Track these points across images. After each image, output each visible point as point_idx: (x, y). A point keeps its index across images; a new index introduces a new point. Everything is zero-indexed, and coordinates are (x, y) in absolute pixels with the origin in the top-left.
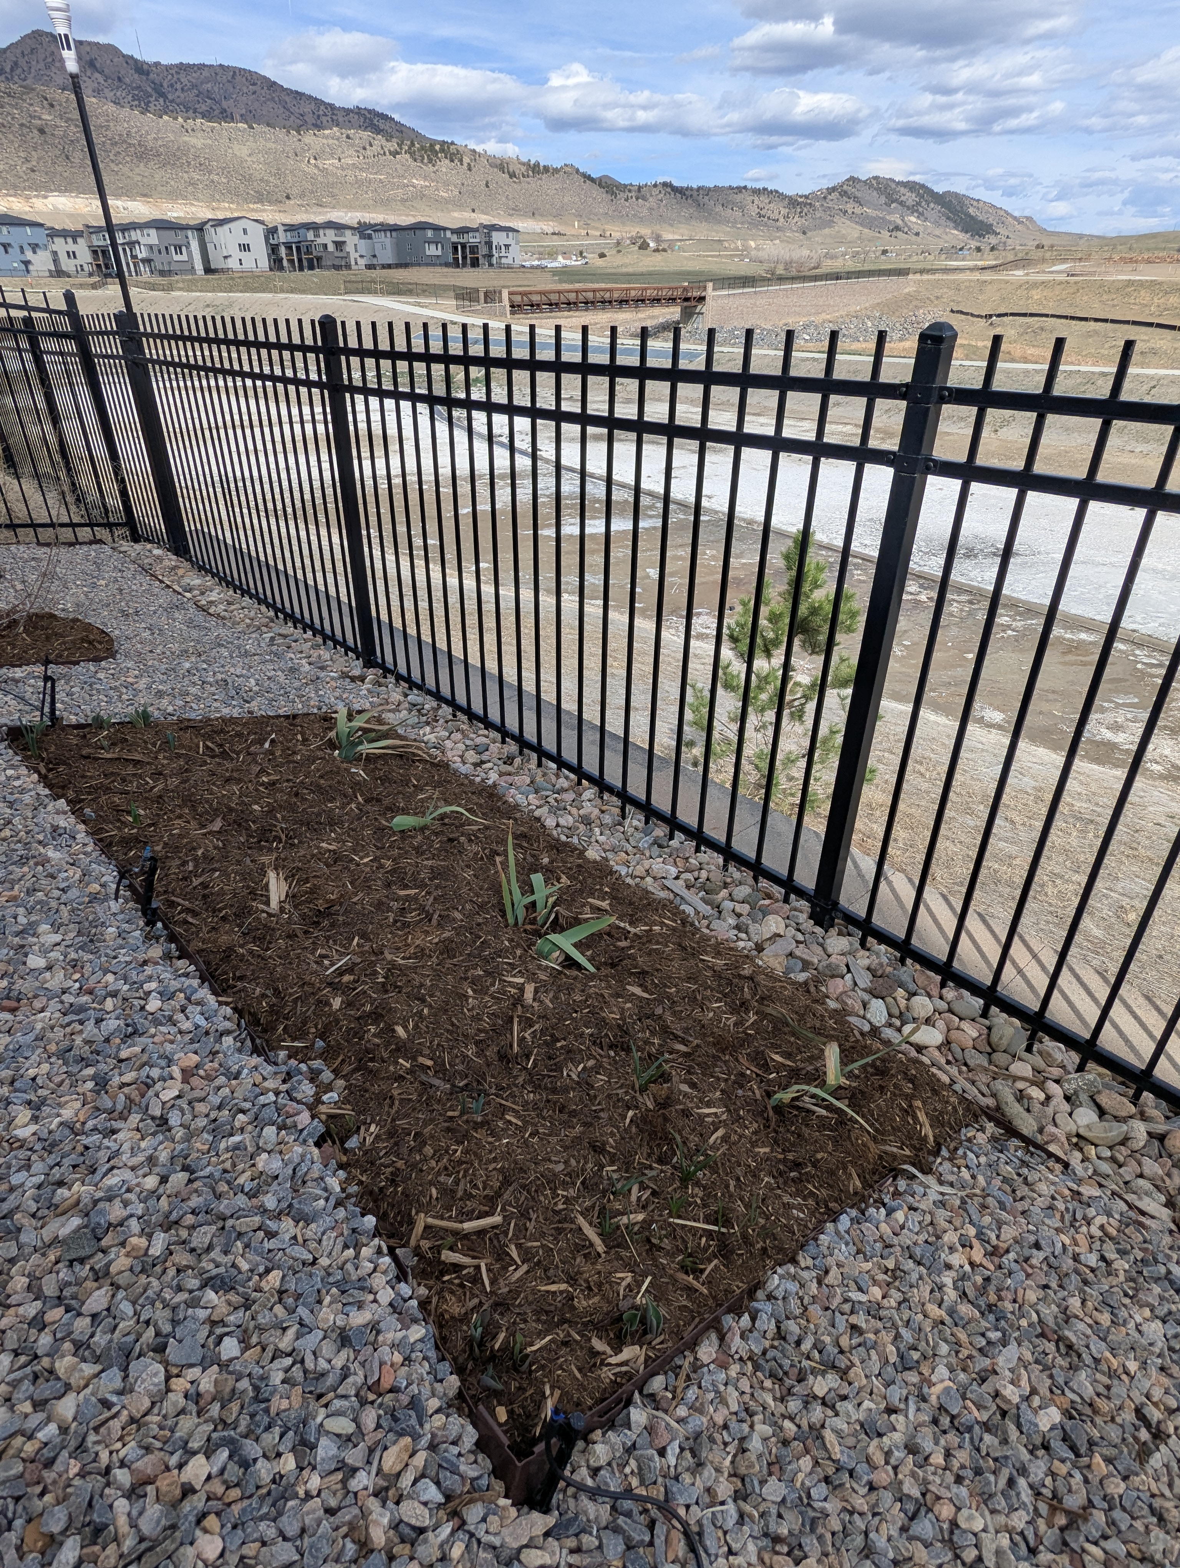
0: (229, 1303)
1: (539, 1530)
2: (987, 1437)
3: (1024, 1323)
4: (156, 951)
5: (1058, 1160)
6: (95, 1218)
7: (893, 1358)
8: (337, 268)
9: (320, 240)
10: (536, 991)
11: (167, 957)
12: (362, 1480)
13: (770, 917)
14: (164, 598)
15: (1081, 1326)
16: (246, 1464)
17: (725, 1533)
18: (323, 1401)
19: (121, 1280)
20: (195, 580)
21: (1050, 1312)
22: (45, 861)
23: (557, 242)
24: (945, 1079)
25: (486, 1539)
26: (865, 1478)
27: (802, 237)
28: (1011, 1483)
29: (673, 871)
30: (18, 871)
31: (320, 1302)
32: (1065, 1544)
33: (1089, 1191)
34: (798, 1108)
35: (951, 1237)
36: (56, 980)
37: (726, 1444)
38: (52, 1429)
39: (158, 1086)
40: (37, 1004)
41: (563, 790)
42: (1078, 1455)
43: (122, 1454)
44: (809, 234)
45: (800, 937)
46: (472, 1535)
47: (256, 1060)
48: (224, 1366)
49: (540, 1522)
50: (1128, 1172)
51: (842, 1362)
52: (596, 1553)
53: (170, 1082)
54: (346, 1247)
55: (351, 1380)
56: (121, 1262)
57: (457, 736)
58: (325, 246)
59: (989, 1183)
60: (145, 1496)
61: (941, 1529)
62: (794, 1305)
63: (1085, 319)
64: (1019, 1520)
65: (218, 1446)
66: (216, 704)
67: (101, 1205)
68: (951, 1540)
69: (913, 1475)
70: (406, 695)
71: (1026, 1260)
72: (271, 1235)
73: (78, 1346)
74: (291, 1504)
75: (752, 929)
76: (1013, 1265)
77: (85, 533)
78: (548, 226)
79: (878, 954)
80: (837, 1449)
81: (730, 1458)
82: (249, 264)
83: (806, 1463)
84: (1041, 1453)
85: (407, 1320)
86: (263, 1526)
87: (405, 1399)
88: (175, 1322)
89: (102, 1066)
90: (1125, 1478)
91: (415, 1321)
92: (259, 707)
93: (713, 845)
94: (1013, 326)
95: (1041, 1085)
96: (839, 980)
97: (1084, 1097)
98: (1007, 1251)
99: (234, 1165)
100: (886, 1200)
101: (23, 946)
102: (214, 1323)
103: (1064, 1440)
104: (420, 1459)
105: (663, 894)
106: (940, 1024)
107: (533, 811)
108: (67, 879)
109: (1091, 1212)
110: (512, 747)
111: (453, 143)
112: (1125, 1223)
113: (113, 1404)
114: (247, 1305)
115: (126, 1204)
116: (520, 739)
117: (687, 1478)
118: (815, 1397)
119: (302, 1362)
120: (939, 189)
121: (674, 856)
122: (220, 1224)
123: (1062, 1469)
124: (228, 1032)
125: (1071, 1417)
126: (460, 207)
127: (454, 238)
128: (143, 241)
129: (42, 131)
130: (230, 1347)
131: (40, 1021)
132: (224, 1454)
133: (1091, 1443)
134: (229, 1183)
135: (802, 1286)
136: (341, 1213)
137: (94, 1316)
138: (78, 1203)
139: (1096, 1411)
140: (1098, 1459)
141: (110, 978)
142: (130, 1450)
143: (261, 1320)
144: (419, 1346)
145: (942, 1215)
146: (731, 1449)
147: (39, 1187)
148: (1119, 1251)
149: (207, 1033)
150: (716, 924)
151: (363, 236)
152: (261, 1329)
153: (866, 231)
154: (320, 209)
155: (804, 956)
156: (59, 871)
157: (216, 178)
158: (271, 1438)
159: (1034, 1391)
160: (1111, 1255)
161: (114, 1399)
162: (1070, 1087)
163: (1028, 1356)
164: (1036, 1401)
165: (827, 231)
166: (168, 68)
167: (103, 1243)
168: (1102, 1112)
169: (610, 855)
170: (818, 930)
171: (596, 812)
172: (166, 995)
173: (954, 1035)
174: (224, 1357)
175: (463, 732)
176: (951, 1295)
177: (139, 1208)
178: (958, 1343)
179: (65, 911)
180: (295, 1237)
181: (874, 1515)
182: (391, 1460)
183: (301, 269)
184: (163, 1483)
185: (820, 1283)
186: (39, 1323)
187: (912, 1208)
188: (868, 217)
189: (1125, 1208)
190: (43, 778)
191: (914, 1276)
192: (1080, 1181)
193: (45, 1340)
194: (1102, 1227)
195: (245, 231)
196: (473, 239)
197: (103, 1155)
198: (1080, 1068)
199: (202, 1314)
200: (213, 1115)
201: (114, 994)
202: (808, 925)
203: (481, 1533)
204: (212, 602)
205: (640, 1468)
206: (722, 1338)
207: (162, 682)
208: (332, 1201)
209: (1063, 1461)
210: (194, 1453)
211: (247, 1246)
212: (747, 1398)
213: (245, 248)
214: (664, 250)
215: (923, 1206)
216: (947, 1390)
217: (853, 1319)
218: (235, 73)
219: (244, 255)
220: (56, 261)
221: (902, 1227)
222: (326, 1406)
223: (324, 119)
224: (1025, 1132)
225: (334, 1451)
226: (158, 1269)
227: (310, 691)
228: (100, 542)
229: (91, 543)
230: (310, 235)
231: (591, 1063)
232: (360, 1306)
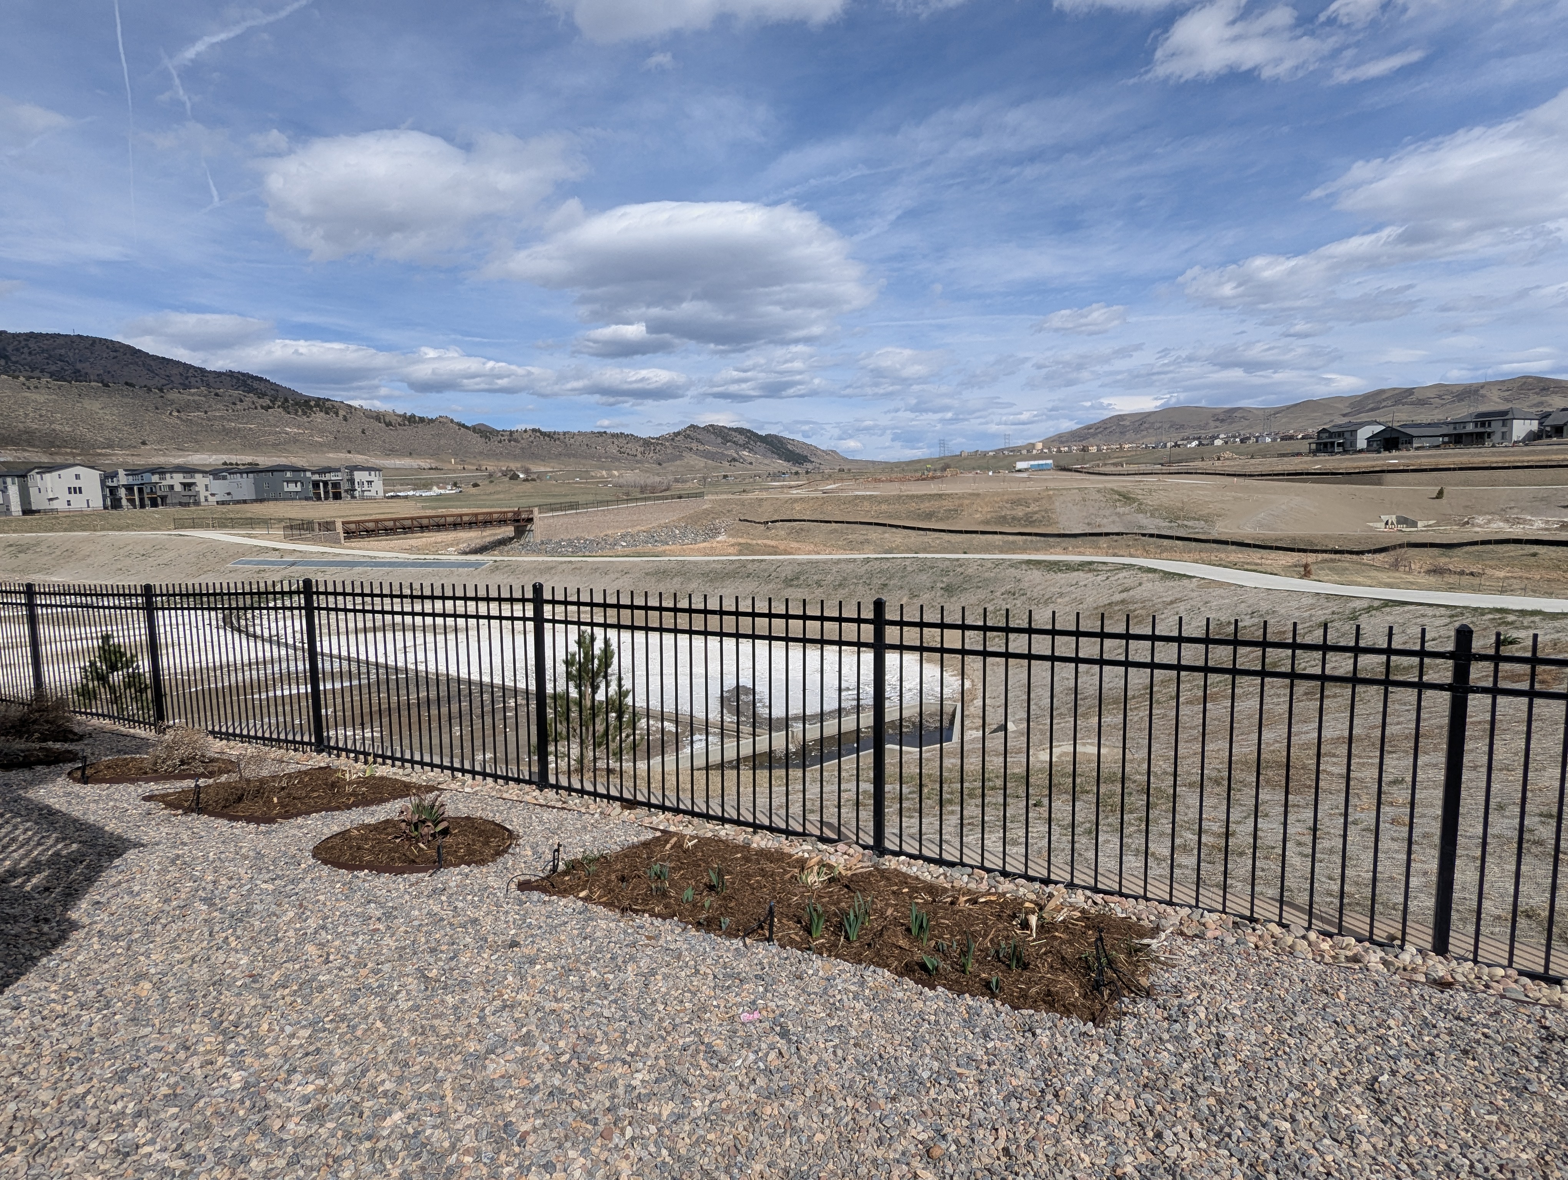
8: (184, 504)
9: (166, 483)
23: (433, 475)
27: (658, 467)
44: (664, 465)
58: (172, 487)
63: (830, 522)
78: (425, 463)
82: (78, 502)
94: (783, 529)
111: (328, 400)
120: (763, 433)
126: (337, 449)
127: (316, 477)
151: (216, 477)
153: (709, 462)
154: (181, 453)
157: (58, 427)
165: (678, 462)
166: (15, 336)
183: (142, 506)
188: (709, 452)
195: (77, 477)
196: (334, 477)
213: (78, 490)
214: (533, 480)
218: (94, 342)
219: (73, 497)
223: (193, 380)
230: (155, 478)
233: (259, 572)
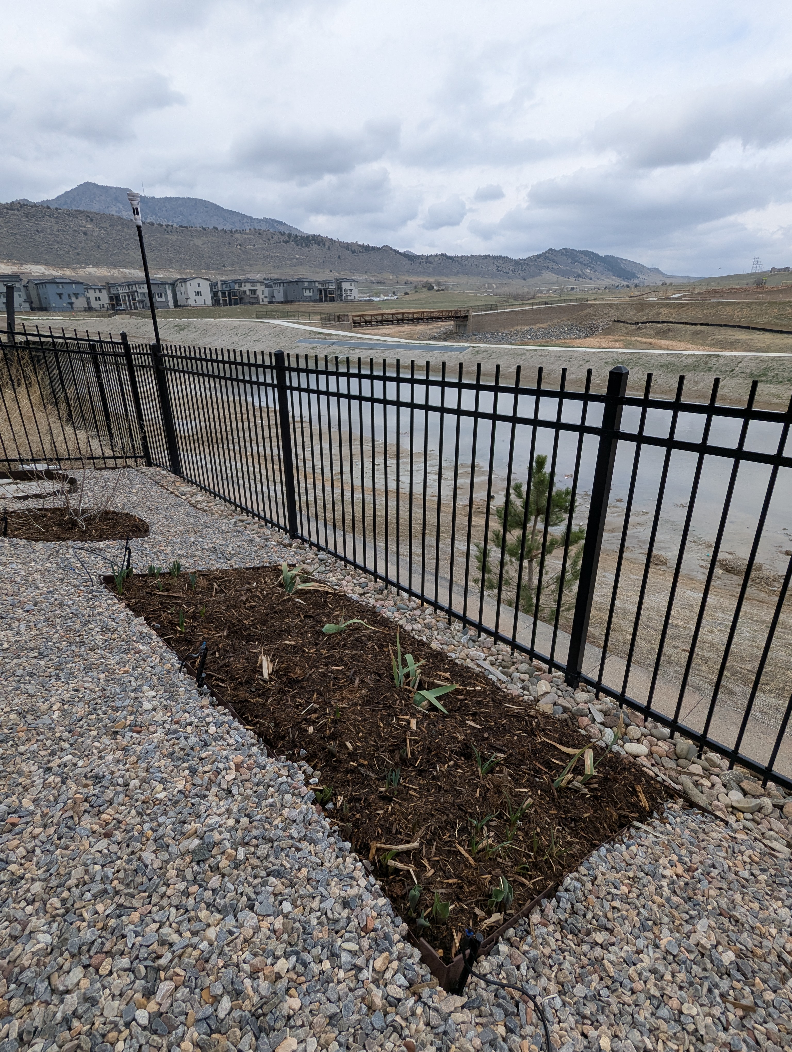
0: (283, 884)
1: (459, 1004)
2: (694, 966)
3: (709, 907)
4: (206, 701)
5: (722, 820)
6: (207, 840)
7: (638, 925)
8: (252, 304)
9: (243, 289)
10: (417, 723)
11: (212, 704)
12: (366, 974)
13: (542, 682)
14: (172, 500)
15: (742, 910)
16: (305, 964)
17: (556, 1011)
18: (339, 934)
19: (226, 871)
20: (185, 488)
21: (723, 902)
22: (139, 652)
23: (381, 286)
24: (652, 774)
25: (432, 1005)
26: (629, 987)
27: (523, 281)
28: (710, 991)
29: (483, 655)
30: (126, 657)
31: (329, 885)
32: (744, 1026)
33: (741, 836)
34: (570, 789)
35: (663, 861)
36: (159, 716)
37: (551, 966)
38: (205, 943)
39: (224, 773)
40: (151, 729)
41: (414, 609)
42: (746, 978)
43: (243, 957)
44: (527, 280)
45: (560, 693)
46: (425, 1004)
47: (272, 760)
48: (286, 916)
49: (458, 1001)
50: (763, 827)
51: (609, 925)
52: (490, 1017)
53: (229, 771)
54: (337, 857)
55: (352, 923)
56: (224, 863)
57: (349, 578)
58: (245, 292)
59: (683, 833)
60: (258, 978)
61: (674, 1014)
62: (579, 893)
64: (717, 1011)
65: (290, 955)
66: (212, 562)
67: (208, 833)
68: (679, 1021)
69: (656, 985)
70: (317, 555)
71: (708, 874)
72: (298, 850)
73: (208, 905)
74: (331, 985)
75: (531, 687)
76: (701, 877)
77: (120, 462)
78: (375, 279)
79: (606, 703)
80: (612, 970)
81: (554, 973)
82: (200, 302)
83: (595, 977)
84: (725, 977)
85: (376, 896)
86: (319, 995)
87: (381, 934)
88: (257, 893)
89: (191, 762)
90: (775, 992)
91: (380, 896)
92: (236, 563)
93: (504, 640)
94: (652, 329)
95: (708, 778)
96: (584, 718)
97: (733, 784)
98: (697, 869)
99: (271, 815)
100: (625, 840)
101: (137, 698)
102: (275, 895)
103: (738, 971)
104: (395, 964)
105: (477, 669)
106: (645, 742)
107: (397, 622)
108: (152, 662)
109: (743, 848)
110: (381, 584)
111: (319, 236)
112: (763, 854)
113: (234, 933)
114: (292, 884)
115: (220, 833)
116: (386, 580)
117: (532, 982)
118: (597, 944)
119: (326, 914)
120: (603, 255)
121: (482, 647)
122: (270, 845)
123: (738, 985)
124: (253, 745)
125: (741, 958)
126: (324, 269)
127: (320, 286)
128: (139, 291)
129: (85, 234)
130: (287, 907)
131: (155, 738)
132: (294, 959)
133: (753, 972)
134: (270, 824)
135: (583, 885)
136: (332, 839)
137: (214, 890)
138: (196, 832)
139: (755, 955)
140: (758, 980)
141: (187, 715)
142: (247, 955)
143: (301, 892)
144: (384, 908)
145: (657, 850)
146: (555, 969)
147: (173, 824)
148: (761, 870)
149: (243, 745)
150: (510, 686)
151: (267, 286)
152: (300, 897)
153: (560, 278)
154: (242, 272)
155: (564, 704)
156: (148, 657)
157: (183, 256)
158: (317, 951)
159: (719, 943)
160: (757, 872)
161: (234, 930)
162: (725, 779)
163: (713, 924)
164: (720, 948)
165: (538, 278)
167: (213, 853)
168: (745, 793)
169: (444, 647)
170: (570, 689)
171: (434, 621)
172: (219, 725)
173: (654, 748)
174: (285, 911)
175: (352, 576)
176: (666, 891)
177: (228, 836)
178: (673, 917)
179: (155, 679)
180: (310, 852)
181: (636, 1006)
182: (379, 963)
183: (230, 305)
184: (267, 971)
185: (593, 884)
186: (186, 893)
187: (639, 845)
188: (561, 270)
189: (763, 847)
190: (128, 605)
191: (645, 881)
192: (735, 831)
193: (191, 901)
194: (750, 857)
195: (199, 285)
196: (332, 287)
197: (202, 808)
198: (731, 768)
199: (270, 889)
200: (255, 788)
201: (190, 724)
202: (564, 686)
203: (430, 1003)
204: (197, 502)
205: (507, 975)
206: (542, 911)
207: (180, 549)
208: (326, 834)
209: (738, 981)
210: (278, 958)
211: (287, 855)
212: (560, 943)
213: (198, 294)
214: (443, 290)
215: (646, 843)
216: (670, 942)
217: (613, 904)
218: (197, 202)
219: (197, 298)
220: (88, 302)
221: (636, 855)
222: (341, 937)
224: (701, 804)
225: (349, 959)
226: (242, 867)
227: (262, 553)
228: (129, 467)
229: (124, 467)
230: (237, 287)
231: (451, 763)
232: (351, 886)
233: (313, 348)
